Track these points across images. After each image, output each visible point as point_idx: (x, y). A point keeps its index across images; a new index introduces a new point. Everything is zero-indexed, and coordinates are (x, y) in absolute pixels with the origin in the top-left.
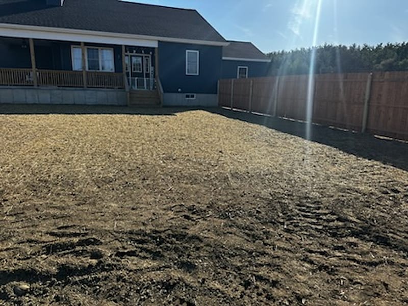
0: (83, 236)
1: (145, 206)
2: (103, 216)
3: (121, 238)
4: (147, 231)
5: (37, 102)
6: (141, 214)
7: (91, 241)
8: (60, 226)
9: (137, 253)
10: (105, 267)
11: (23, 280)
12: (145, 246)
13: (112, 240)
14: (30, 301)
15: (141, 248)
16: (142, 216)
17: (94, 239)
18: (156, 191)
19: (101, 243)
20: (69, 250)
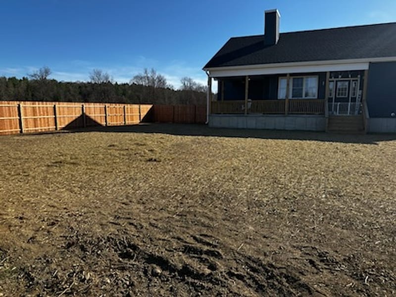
0: (213, 247)
1: (277, 238)
2: (237, 235)
3: (239, 260)
4: (263, 262)
5: (245, 127)
6: (269, 244)
7: (215, 254)
8: (203, 233)
9: (245, 279)
10: (213, 280)
11: (159, 266)
12: (255, 275)
13: (231, 258)
14: (156, 283)
15: (251, 276)
16: (268, 246)
17: (218, 252)
18: (297, 225)
19: (222, 258)
20: (197, 254)
